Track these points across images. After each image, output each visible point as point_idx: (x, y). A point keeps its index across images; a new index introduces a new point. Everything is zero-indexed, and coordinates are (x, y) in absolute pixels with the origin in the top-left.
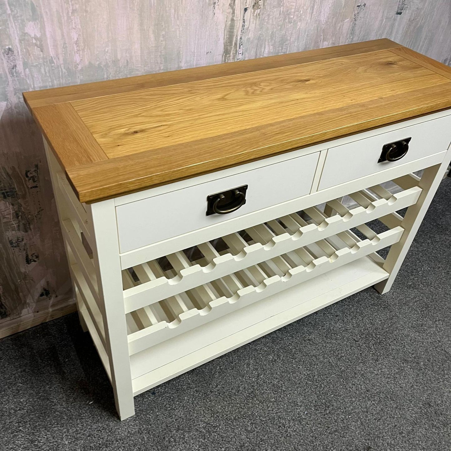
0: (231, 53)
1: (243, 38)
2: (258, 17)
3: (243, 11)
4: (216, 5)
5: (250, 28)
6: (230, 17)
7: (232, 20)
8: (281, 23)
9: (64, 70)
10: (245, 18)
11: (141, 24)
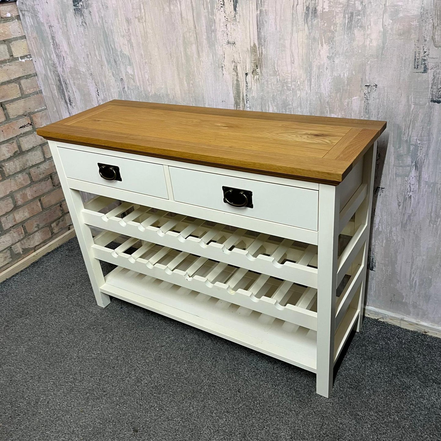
0: (241, 105)
1: (248, 95)
2: (258, 81)
3: (244, 75)
4: (223, 68)
5: (252, 88)
6: (236, 78)
7: (237, 80)
8: (280, 89)
9: (144, 94)
10: (247, 80)
11: (179, 75)
